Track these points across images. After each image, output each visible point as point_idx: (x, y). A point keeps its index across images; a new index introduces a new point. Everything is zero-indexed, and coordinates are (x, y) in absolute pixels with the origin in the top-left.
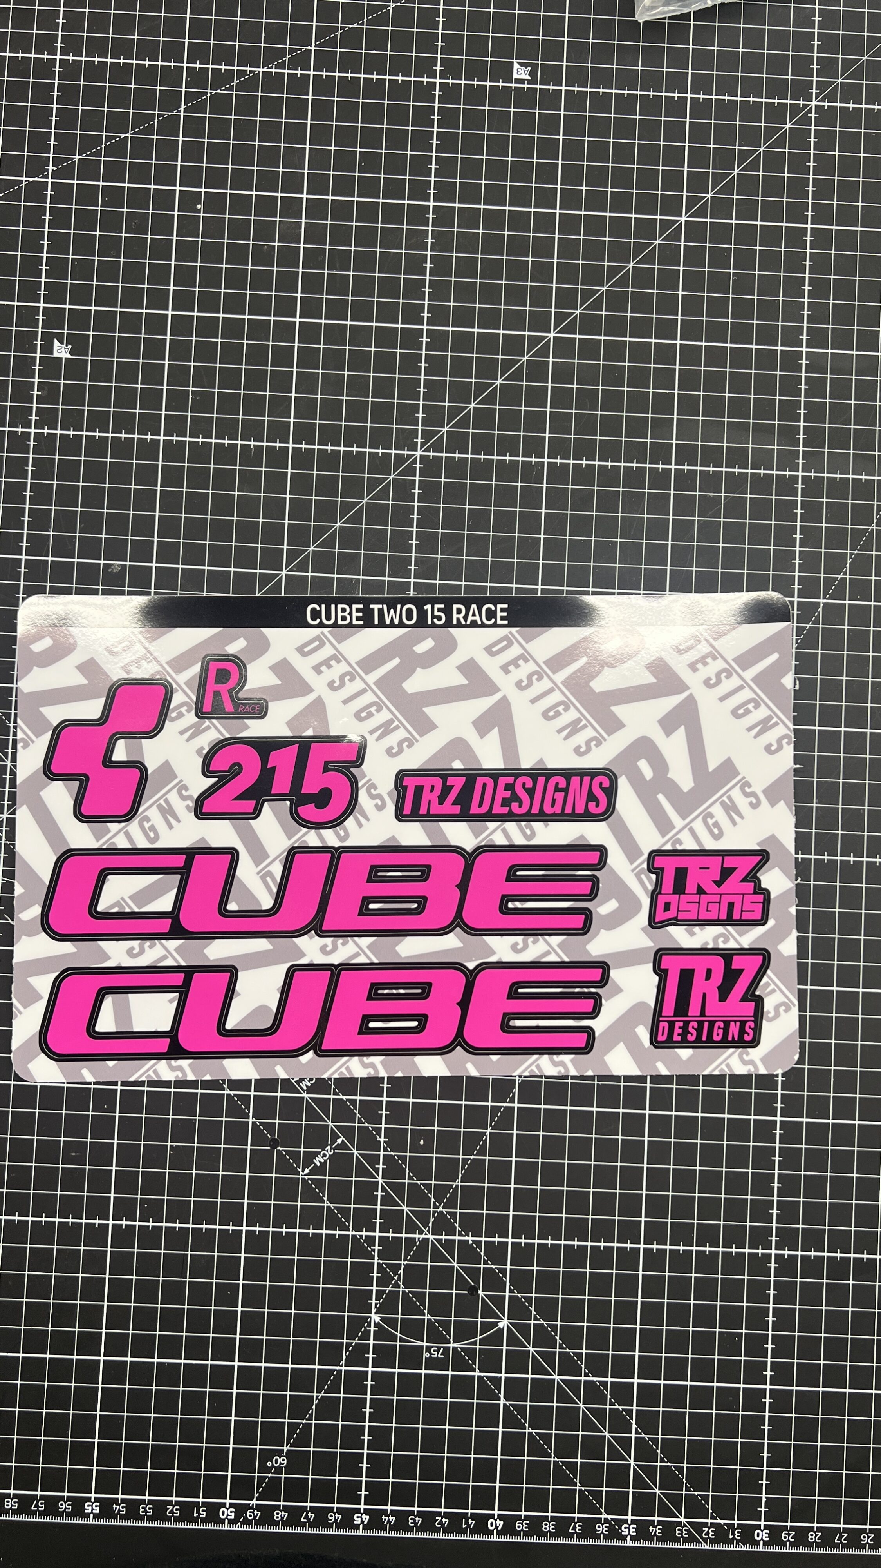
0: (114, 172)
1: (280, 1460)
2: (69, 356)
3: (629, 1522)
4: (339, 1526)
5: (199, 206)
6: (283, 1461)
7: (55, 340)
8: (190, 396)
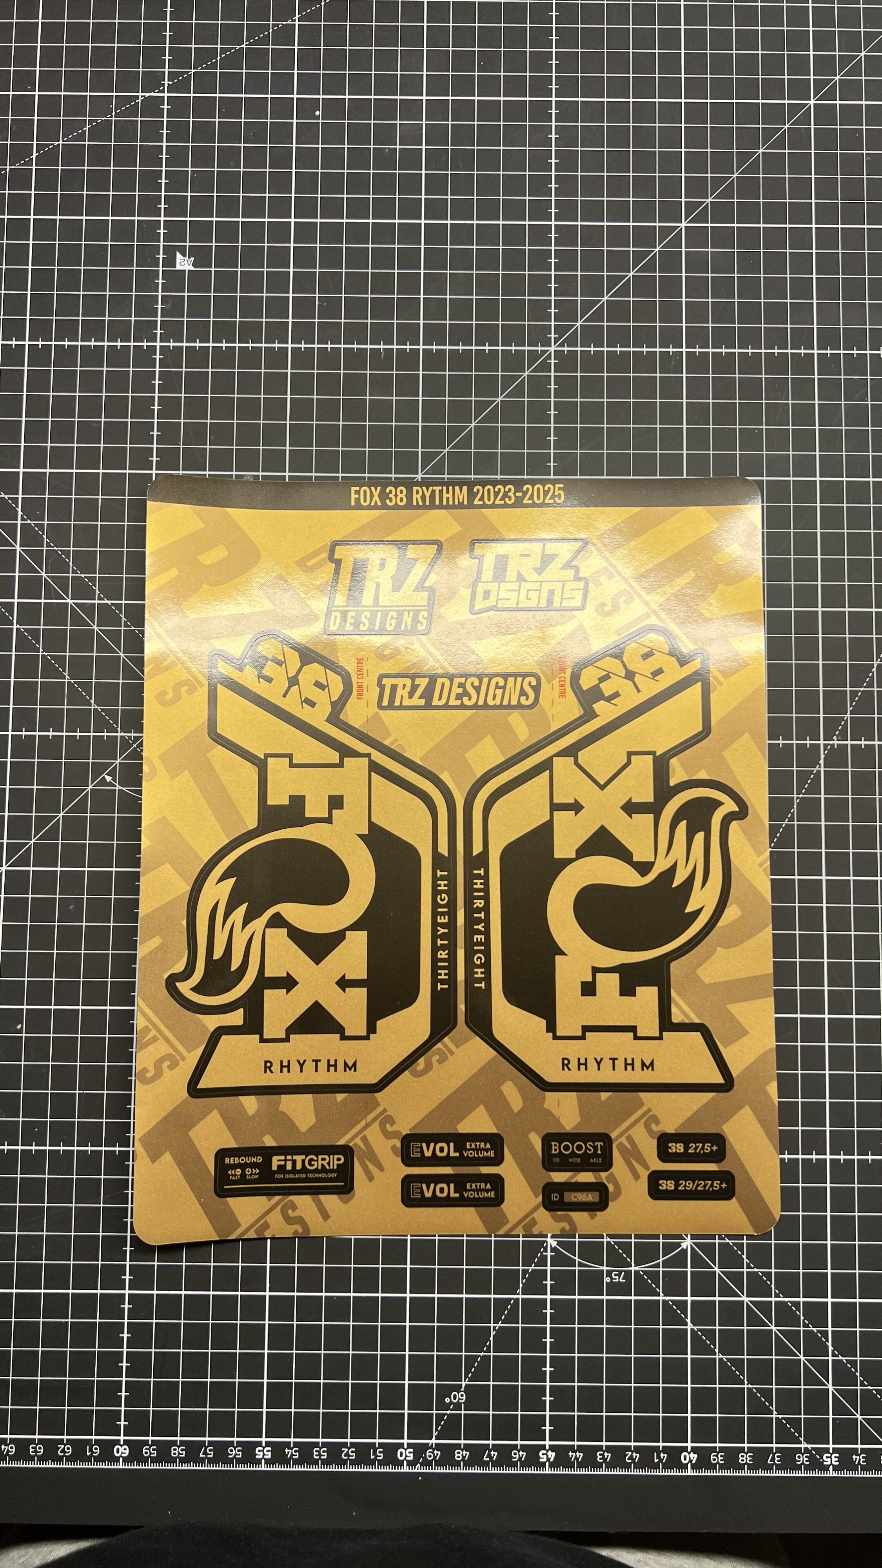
0: (231, 83)
1: (458, 1396)
2: (192, 268)
3: (831, 1451)
4: (525, 1464)
5: (317, 113)
6: (461, 1397)
7: (178, 254)
8: (317, 303)
